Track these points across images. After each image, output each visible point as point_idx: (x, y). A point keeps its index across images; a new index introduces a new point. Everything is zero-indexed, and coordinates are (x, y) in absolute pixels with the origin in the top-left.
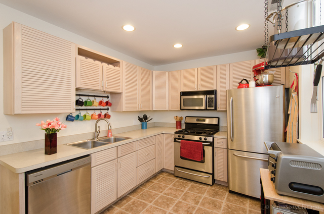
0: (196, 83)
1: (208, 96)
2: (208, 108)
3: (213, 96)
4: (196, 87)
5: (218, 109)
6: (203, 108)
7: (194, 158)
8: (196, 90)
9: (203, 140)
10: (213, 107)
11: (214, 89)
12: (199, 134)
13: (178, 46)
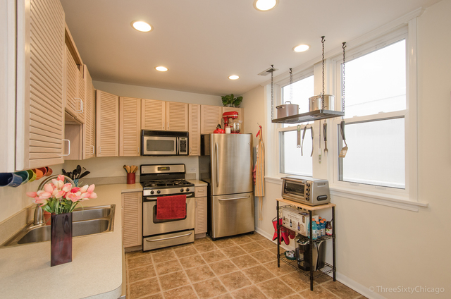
0: (163, 120)
1: (180, 138)
2: (180, 153)
3: (186, 139)
4: (163, 125)
5: (190, 154)
6: (174, 153)
7: (176, 216)
8: (163, 129)
9: (185, 191)
10: (185, 151)
11: (186, 130)
12: (170, 186)
13: (162, 69)
